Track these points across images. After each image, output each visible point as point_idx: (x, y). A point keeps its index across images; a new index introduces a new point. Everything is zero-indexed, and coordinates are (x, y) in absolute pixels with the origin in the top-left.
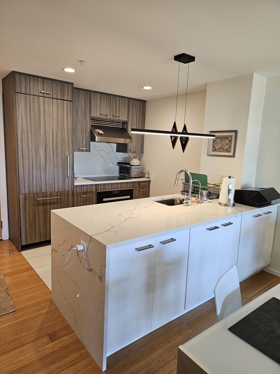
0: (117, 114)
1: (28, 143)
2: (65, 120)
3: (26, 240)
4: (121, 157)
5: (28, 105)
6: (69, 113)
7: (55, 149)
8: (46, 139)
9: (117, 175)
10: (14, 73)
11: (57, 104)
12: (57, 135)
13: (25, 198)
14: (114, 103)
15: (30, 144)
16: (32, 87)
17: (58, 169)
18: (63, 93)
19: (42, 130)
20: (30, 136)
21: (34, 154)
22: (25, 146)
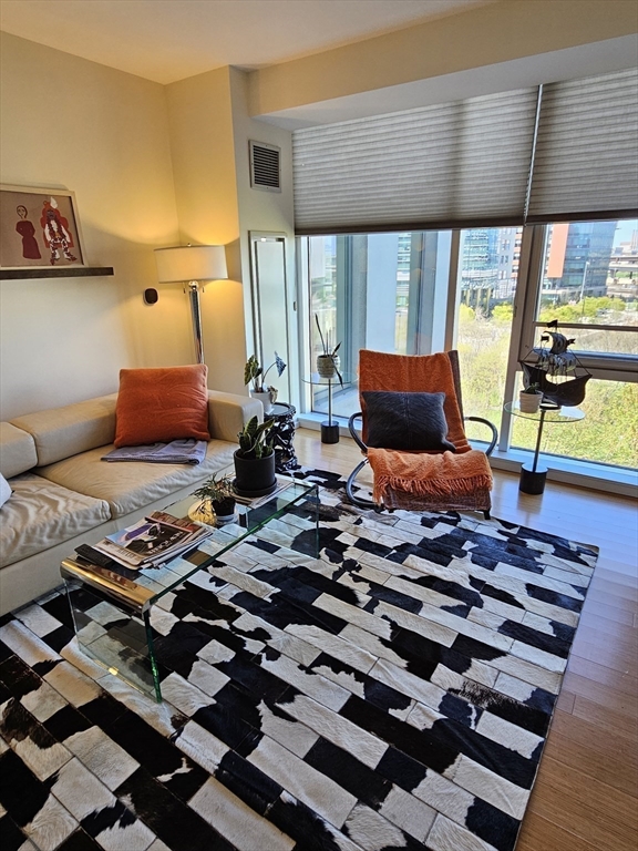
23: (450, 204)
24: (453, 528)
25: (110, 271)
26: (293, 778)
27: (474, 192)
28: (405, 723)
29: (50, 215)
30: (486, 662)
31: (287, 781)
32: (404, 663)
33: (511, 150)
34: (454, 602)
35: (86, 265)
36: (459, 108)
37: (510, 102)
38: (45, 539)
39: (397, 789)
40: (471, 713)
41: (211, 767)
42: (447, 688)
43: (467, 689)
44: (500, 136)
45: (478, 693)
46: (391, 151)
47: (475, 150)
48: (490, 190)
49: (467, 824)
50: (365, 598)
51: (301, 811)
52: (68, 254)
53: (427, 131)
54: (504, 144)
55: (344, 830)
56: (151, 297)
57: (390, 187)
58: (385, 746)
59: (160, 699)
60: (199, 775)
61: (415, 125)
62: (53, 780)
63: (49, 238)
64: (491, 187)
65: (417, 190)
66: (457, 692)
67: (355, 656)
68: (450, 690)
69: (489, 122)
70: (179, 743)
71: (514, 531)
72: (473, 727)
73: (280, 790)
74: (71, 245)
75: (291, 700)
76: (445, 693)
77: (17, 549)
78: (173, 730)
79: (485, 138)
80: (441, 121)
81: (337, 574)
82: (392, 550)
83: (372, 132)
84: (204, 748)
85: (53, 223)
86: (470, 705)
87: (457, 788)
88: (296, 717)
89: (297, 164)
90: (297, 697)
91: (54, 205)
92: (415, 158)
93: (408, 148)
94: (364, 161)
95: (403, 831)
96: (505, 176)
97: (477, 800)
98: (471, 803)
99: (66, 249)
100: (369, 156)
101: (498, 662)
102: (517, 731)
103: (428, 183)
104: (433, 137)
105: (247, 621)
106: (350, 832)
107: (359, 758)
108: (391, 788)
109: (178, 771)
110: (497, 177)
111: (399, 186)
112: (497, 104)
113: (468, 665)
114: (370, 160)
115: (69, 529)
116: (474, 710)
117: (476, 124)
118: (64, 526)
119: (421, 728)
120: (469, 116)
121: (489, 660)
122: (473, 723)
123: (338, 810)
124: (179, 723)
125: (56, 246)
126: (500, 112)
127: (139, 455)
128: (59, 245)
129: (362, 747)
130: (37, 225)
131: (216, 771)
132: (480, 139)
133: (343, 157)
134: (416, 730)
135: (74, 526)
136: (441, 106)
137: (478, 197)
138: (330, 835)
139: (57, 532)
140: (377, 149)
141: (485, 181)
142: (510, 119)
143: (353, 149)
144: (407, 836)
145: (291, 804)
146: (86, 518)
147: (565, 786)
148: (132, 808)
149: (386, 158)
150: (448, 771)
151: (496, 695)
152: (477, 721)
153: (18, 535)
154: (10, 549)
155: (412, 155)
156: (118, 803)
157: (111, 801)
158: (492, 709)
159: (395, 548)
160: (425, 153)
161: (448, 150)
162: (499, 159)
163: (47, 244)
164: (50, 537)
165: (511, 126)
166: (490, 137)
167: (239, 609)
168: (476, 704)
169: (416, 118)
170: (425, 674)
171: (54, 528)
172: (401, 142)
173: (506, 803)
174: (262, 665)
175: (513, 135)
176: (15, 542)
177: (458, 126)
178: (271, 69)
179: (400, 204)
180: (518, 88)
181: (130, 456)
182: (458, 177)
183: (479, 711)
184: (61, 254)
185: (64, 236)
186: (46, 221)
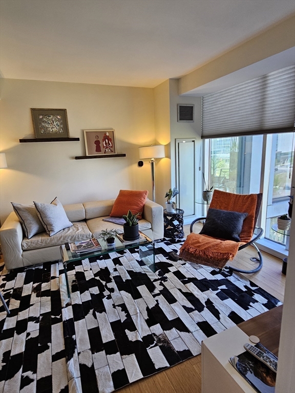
23: (261, 123)
24: (224, 278)
25: (124, 155)
26: (80, 333)
27: (271, 116)
28: (127, 336)
29: (106, 137)
30: (178, 331)
31: (78, 333)
32: (147, 318)
33: (288, 95)
34: (190, 305)
35: (116, 153)
36: (264, 78)
37: (287, 72)
38: (69, 240)
39: (104, 352)
40: (152, 344)
41: (64, 319)
42: (153, 332)
43: (160, 336)
44: (282, 89)
45: (162, 340)
46: (237, 101)
47: (271, 97)
48: (279, 115)
49: (113, 373)
50: (156, 291)
51: (74, 343)
52: (111, 150)
53: (251, 90)
54: (284, 92)
55: (79, 354)
56: (141, 164)
57: (237, 116)
58: (113, 338)
59: (69, 297)
60: (60, 320)
61: (246, 89)
62: (32, 305)
63: (105, 145)
64: (279, 113)
65: (247, 117)
67: (133, 309)
68: (154, 334)
69: (277, 83)
70: (63, 310)
71: (253, 288)
72: (147, 349)
73: (74, 334)
74: (112, 147)
75: (101, 312)
76: (150, 333)
77: (60, 241)
78: (64, 306)
79: (276, 91)
80: (257, 85)
81: (155, 280)
82: (186, 278)
83: (230, 94)
84: (67, 314)
85: (107, 140)
86: (155, 342)
87: (122, 363)
88: (97, 318)
89: (204, 109)
90: (104, 313)
91: (107, 134)
92: (246, 103)
93: (243, 99)
94: (227, 106)
95: (93, 364)
96: (285, 108)
97: (124, 370)
98: (121, 369)
99: (110, 148)
100: (229, 104)
101: (183, 334)
102: (162, 358)
103: (252, 114)
104: (254, 93)
105: (112, 285)
106: (80, 355)
107: (102, 338)
108: (102, 350)
109: (57, 317)
110: (282, 108)
111: (240, 116)
112: (281, 74)
113: (170, 329)
114: (229, 105)
115: (77, 239)
116: (154, 344)
117: (272, 84)
118: (75, 238)
119: (130, 339)
120: (269, 82)
121: (180, 331)
122: (149, 347)
123: (83, 348)
124: (67, 305)
125: (107, 147)
126: (282, 78)
127: (114, 220)
128: (108, 147)
129: (107, 335)
130: (101, 141)
131: (64, 321)
132: (273, 91)
133: (219, 105)
134: (128, 339)
135: (79, 239)
136: (257, 79)
137: (273, 119)
138: (74, 352)
139: (73, 239)
140: (232, 100)
141: (276, 111)
142: (287, 80)
143: (223, 102)
144: (93, 365)
145: (73, 339)
146: (83, 237)
147: (159, 384)
148: (40, 320)
149: (235, 104)
150: (124, 356)
151: (169, 343)
152: (151, 347)
153: (61, 237)
154: (58, 241)
155: (245, 102)
156: (39, 317)
157: (38, 315)
158: (162, 348)
159: (188, 278)
160: (250, 100)
161: (260, 98)
162: (282, 100)
163: (104, 147)
164: (70, 240)
165: (287, 84)
166: (278, 90)
167: (113, 280)
168: (158, 342)
169: (247, 85)
170: (150, 324)
171: (72, 237)
172: (241, 97)
173: (132, 376)
174: (103, 299)
175: (288, 88)
176: (60, 239)
177: (264, 87)
178: (185, 77)
179: (240, 124)
180: (291, 65)
181: (110, 220)
182: (264, 110)
183: (156, 345)
184: (108, 150)
185: (110, 144)
186: (104, 140)
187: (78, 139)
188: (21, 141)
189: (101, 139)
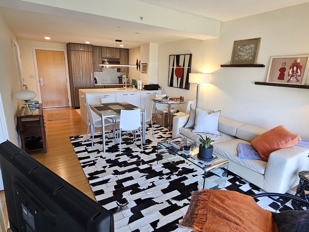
0: (115, 56)
1: (76, 68)
2: (90, 59)
3: (77, 106)
4: (119, 74)
5: (75, 55)
6: (91, 57)
7: (86, 71)
8: (82, 67)
9: (118, 82)
10: (70, 43)
11: (86, 53)
12: (87, 65)
13: (76, 89)
14: (113, 51)
15: (76, 69)
16: (76, 46)
17: (88, 78)
18: (88, 49)
19: (81, 64)
20: (76, 66)
21: (78, 73)
22: (75, 70)
28: (127, 191)
29: (295, 65)
30: (130, 217)
31: (130, 173)
32: (143, 199)
40: (119, 203)
43: (125, 207)
45: (123, 208)
49: (102, 190)
51: (123, 174)
52: (296, 79)
58: (125, 186)
63: (290, 73)
66: (127, 204)
68: (128, 203)
70: (146, 164)
72: (116, 201)
76: (128, 202)
84: (143, 167)
85: (295, 68)
86: (121, 204)
87: (108, 192)
90: (146, 179)
91: (298, 61)
95: (110, 182)
98: (104, 192)
99: (296, 77)
106: (116, 177)
108: (117, 184)
109: (141, 164)
113: (132, 212)
116: (119, 204)
119: (124, 193)
122: (117, 202)
123: (120, 177)
125: (292, 76)
128: (294, 76)
131: (138, 167)
150: (112, 192)
151: (119, 211)
152: (117, 203)
158: (117, 208)
168: (121, 206)
170: (136, 201)
173: (99, 197)
174: (158, 176)
183: (118, 205)
184: (293, 79)
185: (297, 72)
186: (292, 67)
187: (262, 66)
188: (222, 66)
189: (287, 67)
